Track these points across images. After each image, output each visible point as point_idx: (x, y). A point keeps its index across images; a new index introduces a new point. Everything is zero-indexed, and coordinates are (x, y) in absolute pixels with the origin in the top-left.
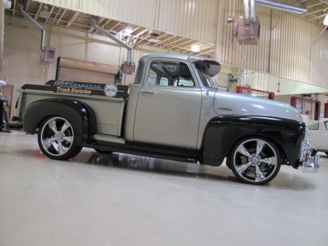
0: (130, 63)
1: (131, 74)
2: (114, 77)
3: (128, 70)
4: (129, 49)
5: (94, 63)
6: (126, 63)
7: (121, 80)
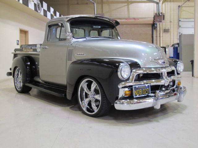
0: (159, 14)
1: (161, 22)
2: (151, 26)
3: (158, 20)
4: (158, 3)
5: (134, 19)
6: (156, 14)
7: (157, 27)
